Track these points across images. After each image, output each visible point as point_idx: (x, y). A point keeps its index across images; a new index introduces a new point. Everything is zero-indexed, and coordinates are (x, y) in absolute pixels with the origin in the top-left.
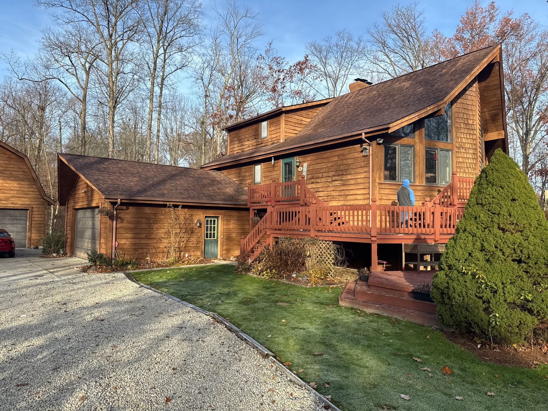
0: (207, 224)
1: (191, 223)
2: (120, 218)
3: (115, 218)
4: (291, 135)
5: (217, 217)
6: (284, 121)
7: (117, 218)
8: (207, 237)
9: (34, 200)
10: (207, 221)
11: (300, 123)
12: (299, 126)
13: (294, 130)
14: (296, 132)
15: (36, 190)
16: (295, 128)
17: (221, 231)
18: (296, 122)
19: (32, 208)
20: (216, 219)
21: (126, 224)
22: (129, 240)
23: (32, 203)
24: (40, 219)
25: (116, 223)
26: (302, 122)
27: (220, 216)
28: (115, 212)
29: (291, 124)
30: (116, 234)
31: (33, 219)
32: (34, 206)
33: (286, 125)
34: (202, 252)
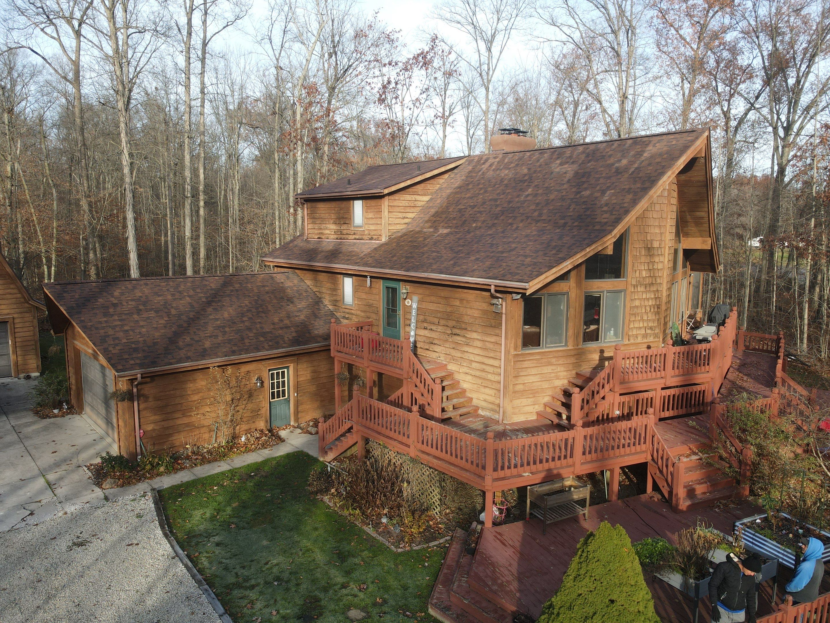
0: (273, 379)
1: (248, 383)
2: (144, 395)
3: (135, 398)
4: (399, 227)
5: (287, 368)
6: (387, 207)
7: (139, 396)
8: (273, 398)
9: (15, 306)
10: (273, 374)
11: (412, 205)
12: (412, 210)
13: (404, 218)
14: (406, 221)
15: (15, 291)
16: (404, 215)
17: (294, 386)
18: (407, 204)
19: (13, 318)
20: (286, 370)
21: (153, 402)
22: (159, 423)
23: (13, 311)
24: (28, 334)
25: (138, 404)
26: (416, 203)
27: (292, 365)
28: (135, 390)
29: (398, 209)
30: (139, 418)
31: (17, 335)
32: (16, 316)
33: (390, 214)
34: (267, 422)
